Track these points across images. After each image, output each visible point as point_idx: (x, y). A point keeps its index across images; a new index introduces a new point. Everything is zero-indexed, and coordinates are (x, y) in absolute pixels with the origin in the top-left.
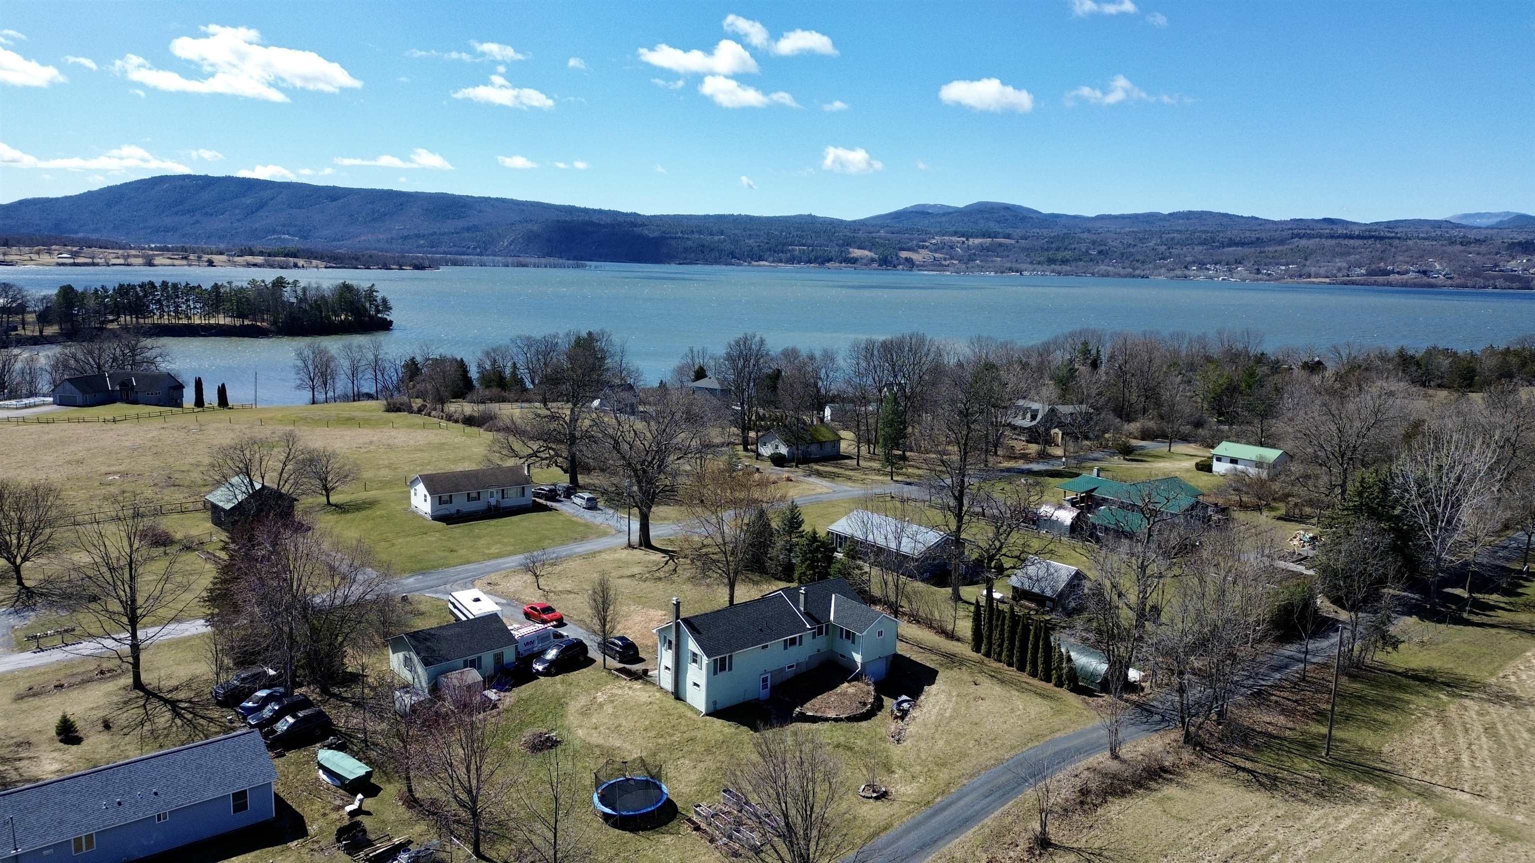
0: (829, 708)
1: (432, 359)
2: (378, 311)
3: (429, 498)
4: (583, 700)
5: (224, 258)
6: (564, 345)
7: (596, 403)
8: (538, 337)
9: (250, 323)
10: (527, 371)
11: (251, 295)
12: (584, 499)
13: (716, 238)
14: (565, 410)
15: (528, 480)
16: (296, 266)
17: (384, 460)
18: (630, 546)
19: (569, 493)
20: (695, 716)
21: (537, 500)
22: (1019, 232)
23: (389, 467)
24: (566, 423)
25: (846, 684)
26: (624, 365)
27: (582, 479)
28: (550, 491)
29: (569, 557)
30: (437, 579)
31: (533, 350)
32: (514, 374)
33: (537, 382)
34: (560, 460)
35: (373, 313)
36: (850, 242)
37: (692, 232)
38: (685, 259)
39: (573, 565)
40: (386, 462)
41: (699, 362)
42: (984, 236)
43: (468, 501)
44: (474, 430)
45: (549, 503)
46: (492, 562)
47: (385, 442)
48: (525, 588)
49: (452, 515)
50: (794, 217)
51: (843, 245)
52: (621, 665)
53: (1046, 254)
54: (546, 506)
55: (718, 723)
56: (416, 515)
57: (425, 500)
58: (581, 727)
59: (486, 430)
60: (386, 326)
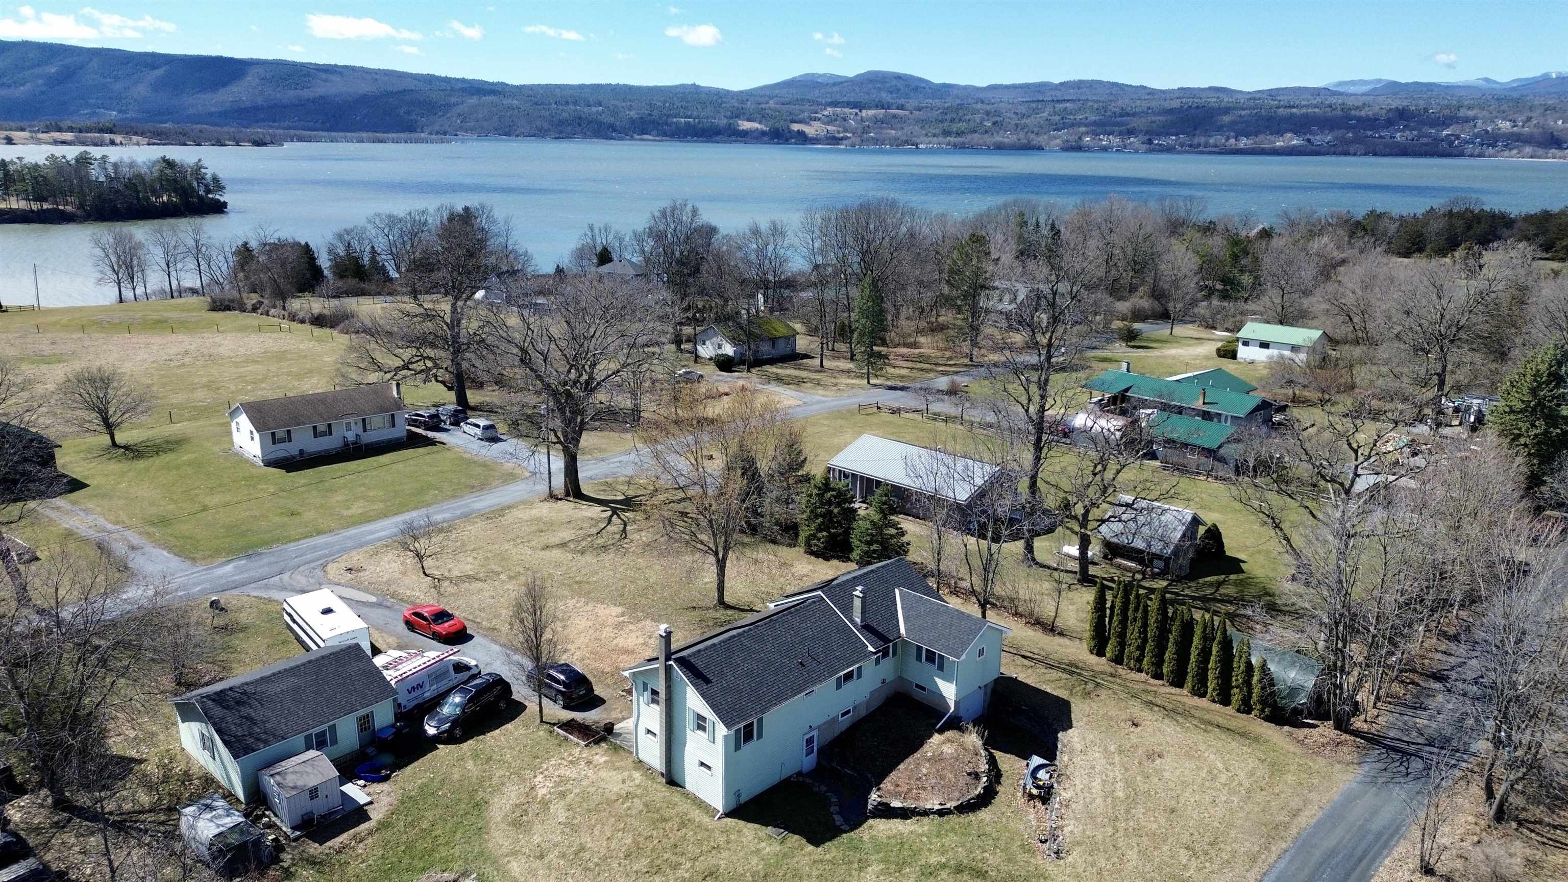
0: (925, 789)
1: (270, 244)
2: (208, 191)
3: (256, 436)
4: (512, 794)
5: (26, 134)
6: (434, 221)
7: (480, 295)
8: (402, 214)
9: (50, 207)
10: (390, 257)
11: (51, 174)
12: (478, 426)
13: (594, 109)
14: (445, 306)
15: (398, 405)
16: (113, 143)
17: (201, 376)
18: (553, 497)
19: (458, 418)
20: (706, 819)
21: (414, 429)
22: (912, 103)
23: (208, 386)
24: (446, 323)
25: (936, 738)
26: (510, 248)
27: (473, 397)
28: (431, 417)
29: (467, 517)
30: (269, 564)
31: (396, 230)
32: (373, 260)
33: (403, 269)
34: (441, 372)
35: (202, 193)
36: (739, 114)
37: (567, 103)
38: (561, 132)
39: (475, 530)
40: (204, 380)
41: (600, 242)
42: (877, 107)
43: (315, 436)
44: (327, 331)
45: (430, 434)
46: (353, 531)
47: (206, 351)
48: (404, 573)
49: (293, 457)
50: (676, 87)
51: (731, 118)
52: (567, 715)
53: (941, 125)
54: (426, 438)
55: (749, 831)
56: (241, 459)
57: (252, 439)
58: (515, 853)
59: (342, 332)
60: (219, 208)
